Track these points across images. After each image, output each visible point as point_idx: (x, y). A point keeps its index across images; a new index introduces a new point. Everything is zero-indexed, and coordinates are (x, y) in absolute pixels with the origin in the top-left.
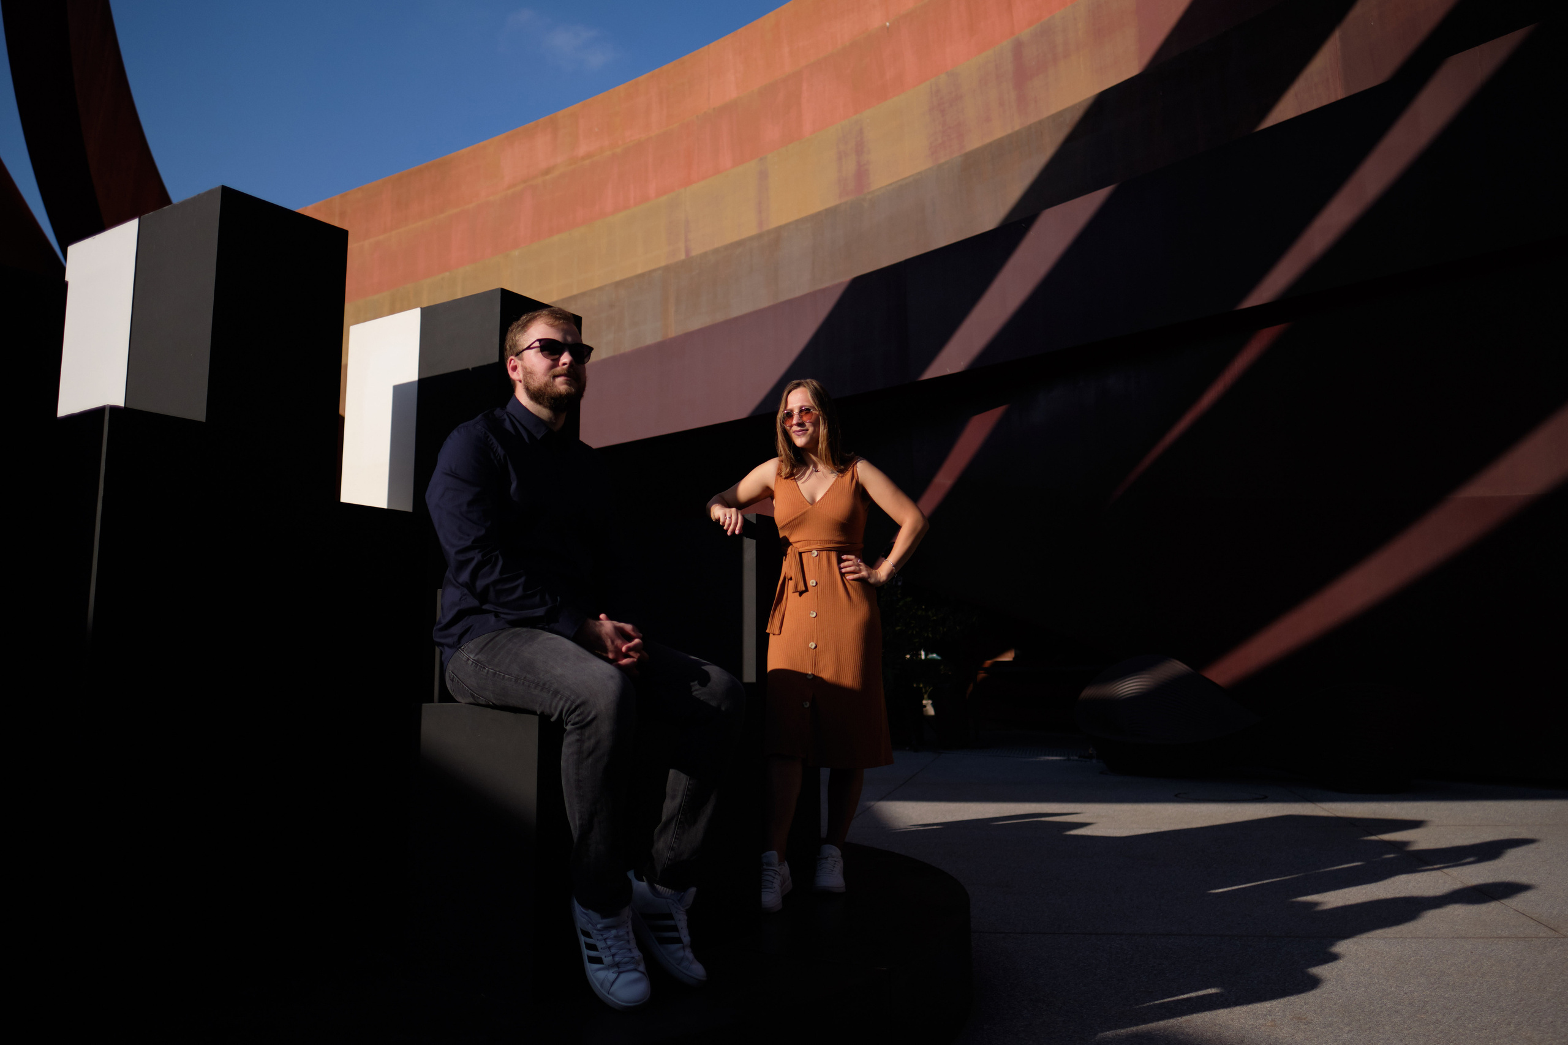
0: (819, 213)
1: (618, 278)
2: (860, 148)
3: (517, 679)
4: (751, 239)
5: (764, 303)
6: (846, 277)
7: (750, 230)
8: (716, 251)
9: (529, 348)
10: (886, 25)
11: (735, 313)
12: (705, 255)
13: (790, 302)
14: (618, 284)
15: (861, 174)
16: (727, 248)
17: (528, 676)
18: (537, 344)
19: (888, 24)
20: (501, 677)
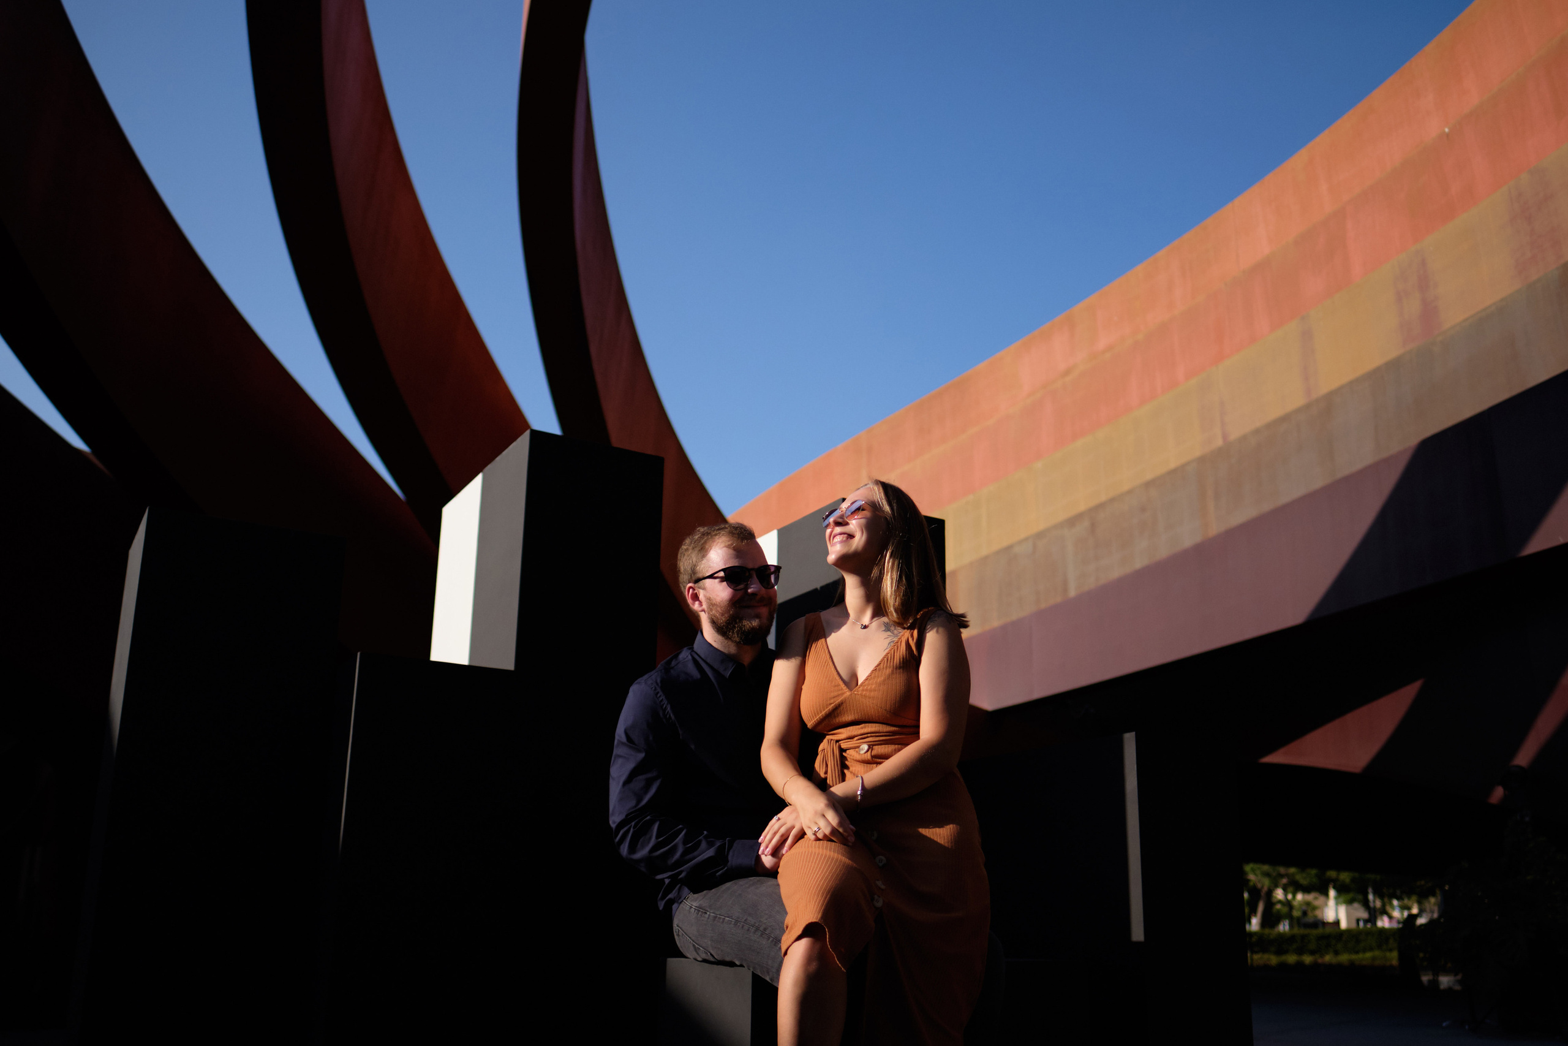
0: (1377, 371)
1: (1149, 476)
2: (1424, 282)
3: (737, 922)
4: (1298, 411)
5: (1319, 483)
6: (1414, 439)
7: (1295, 399)
8: (1257, 432)
9: (711, 577)
10: (1444, 132)
11: (1284, 499)
12: (1244, 438)
13: (1347, 479)
14: (1148, 485)
15: (1429, 313)
16: (1269, 426)
17: (750, 919)
18: (722, 574)
19: (1447, 130)
20: (721, 920)
